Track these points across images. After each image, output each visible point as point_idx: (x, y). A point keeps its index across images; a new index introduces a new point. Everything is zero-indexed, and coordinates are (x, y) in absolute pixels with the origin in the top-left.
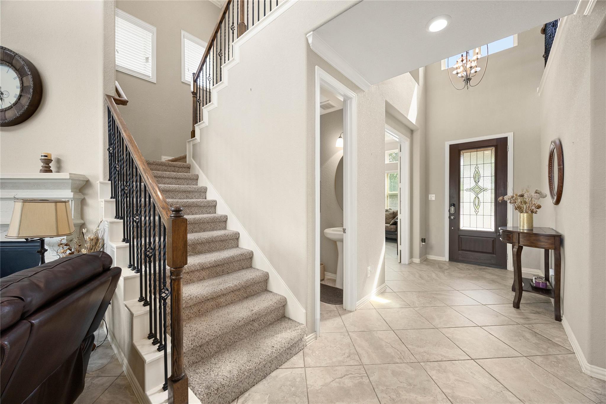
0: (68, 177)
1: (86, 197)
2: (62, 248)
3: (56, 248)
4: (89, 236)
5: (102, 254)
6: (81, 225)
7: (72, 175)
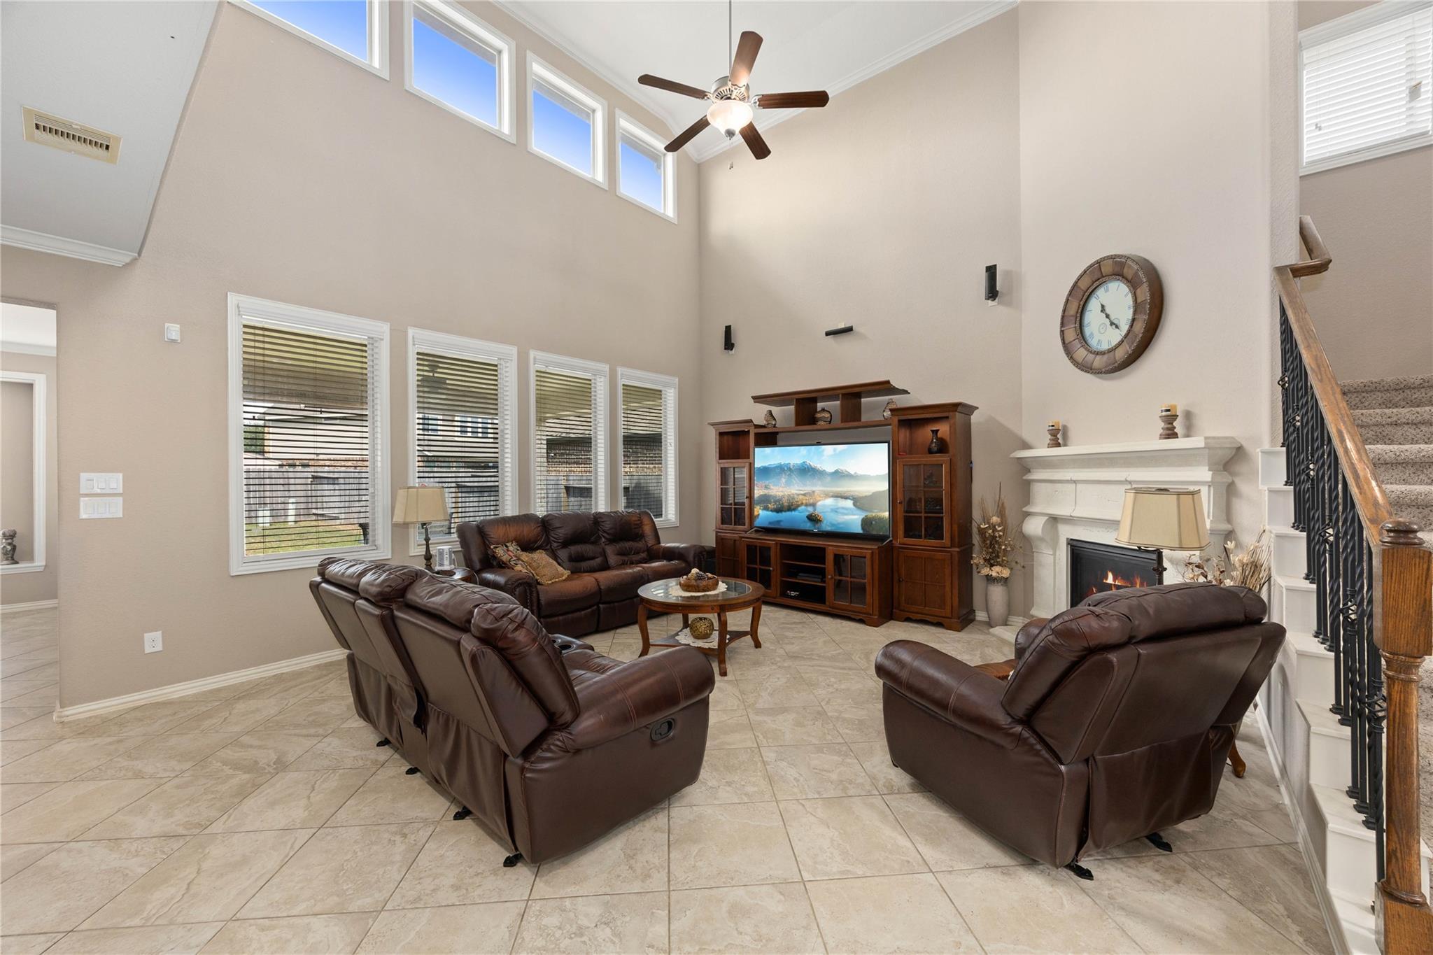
0: (1202, 445)
1: (1237, 480)
2: (1191, 571)
3: (1182, 568)
4: (1240, 556)
5: (1247, 592)
6: (1226, 533)
7: (1209, 441)
